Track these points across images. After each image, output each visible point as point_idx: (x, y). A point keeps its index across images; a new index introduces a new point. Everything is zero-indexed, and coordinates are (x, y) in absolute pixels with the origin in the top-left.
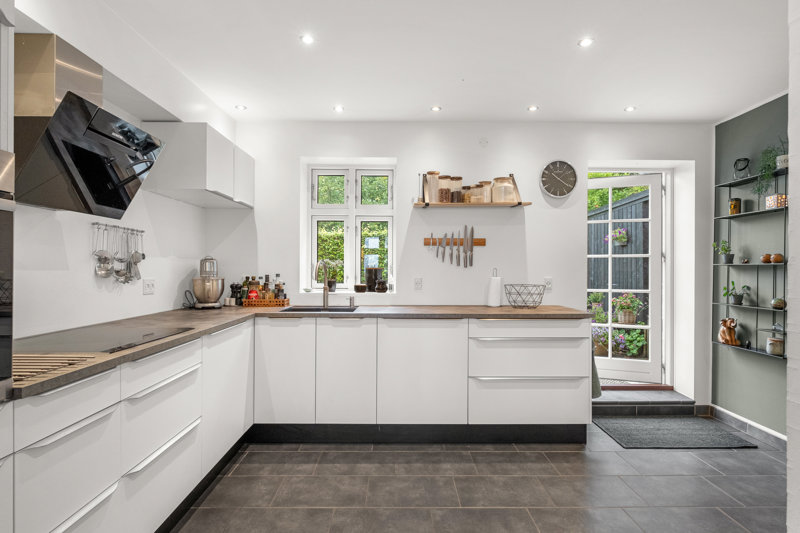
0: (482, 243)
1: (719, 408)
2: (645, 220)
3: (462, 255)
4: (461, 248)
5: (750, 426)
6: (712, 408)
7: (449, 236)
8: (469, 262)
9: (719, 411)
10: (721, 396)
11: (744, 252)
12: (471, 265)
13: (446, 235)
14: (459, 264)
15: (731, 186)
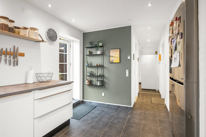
0: (23, 55)
1: (84, 100)
2: (66, 53)
3: (12, 60)
4: (12, 57)
5: (92, 102)
6: (83, 101)
7: (4, 50)
8: (16, 63)
9: (85, 101)
10: (85, 97)
11: (90, 63)
12: (17, 65)
13: (2, 49)
14: (10, 64)
15: (87, 48)
